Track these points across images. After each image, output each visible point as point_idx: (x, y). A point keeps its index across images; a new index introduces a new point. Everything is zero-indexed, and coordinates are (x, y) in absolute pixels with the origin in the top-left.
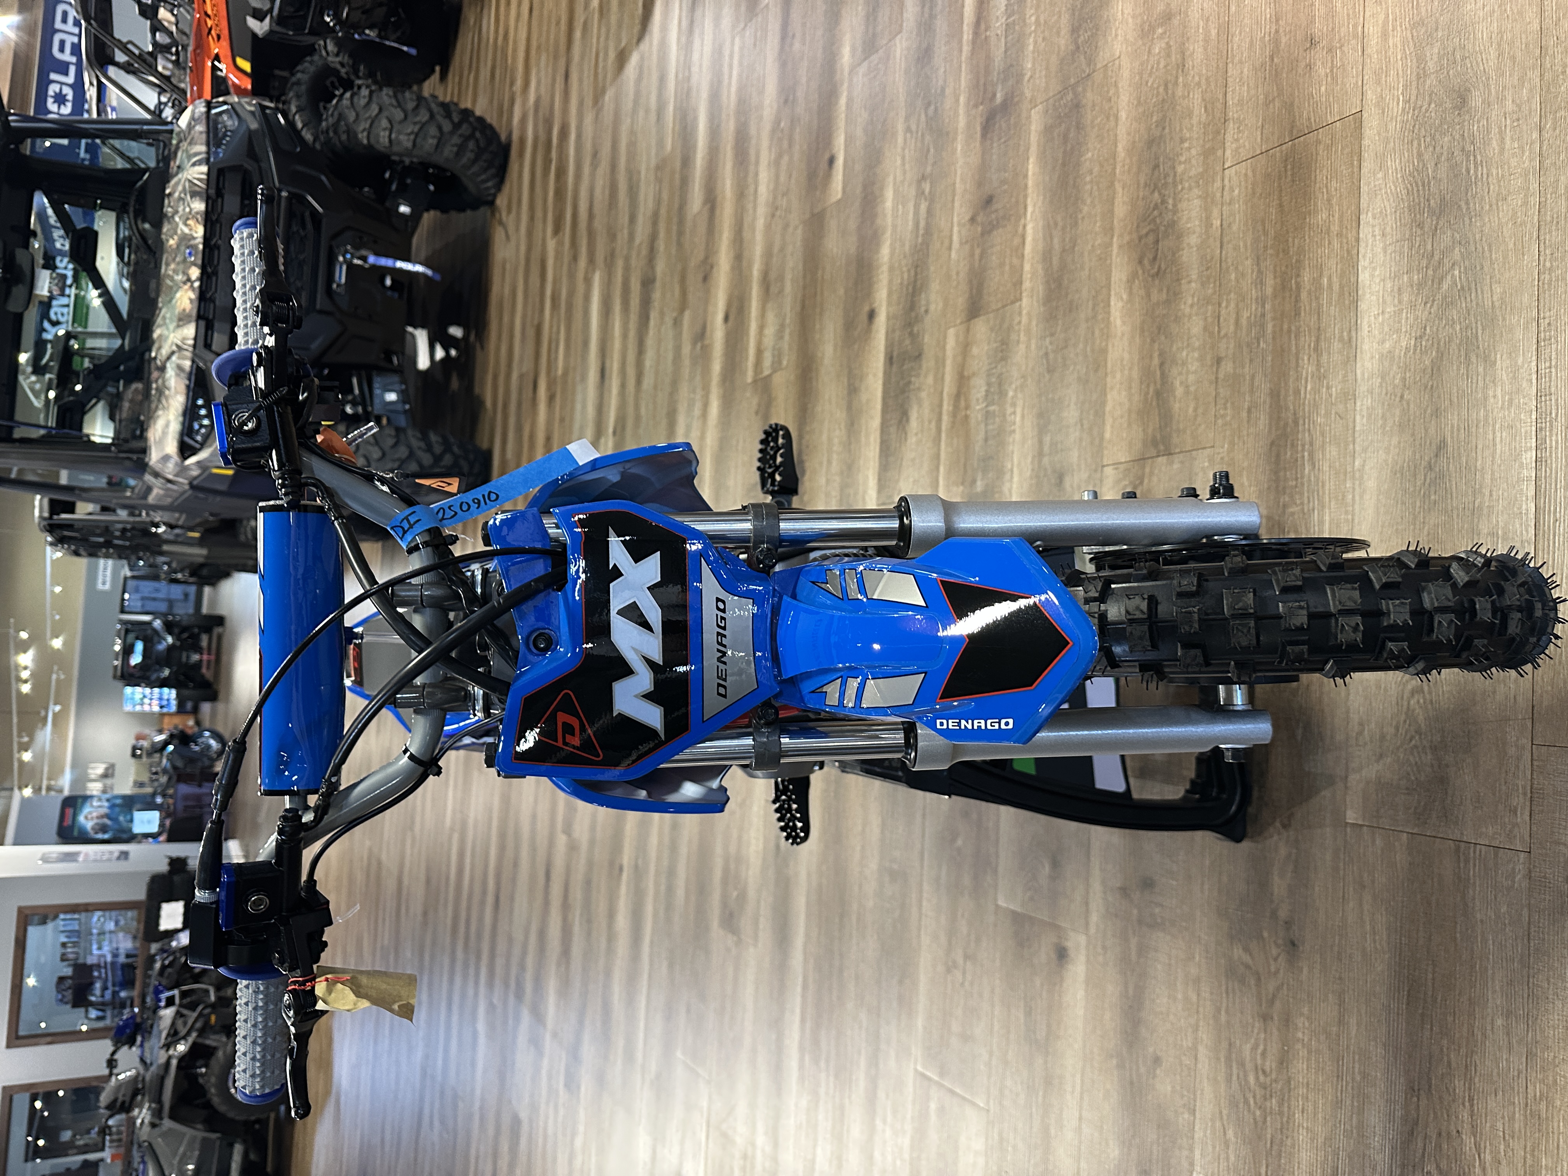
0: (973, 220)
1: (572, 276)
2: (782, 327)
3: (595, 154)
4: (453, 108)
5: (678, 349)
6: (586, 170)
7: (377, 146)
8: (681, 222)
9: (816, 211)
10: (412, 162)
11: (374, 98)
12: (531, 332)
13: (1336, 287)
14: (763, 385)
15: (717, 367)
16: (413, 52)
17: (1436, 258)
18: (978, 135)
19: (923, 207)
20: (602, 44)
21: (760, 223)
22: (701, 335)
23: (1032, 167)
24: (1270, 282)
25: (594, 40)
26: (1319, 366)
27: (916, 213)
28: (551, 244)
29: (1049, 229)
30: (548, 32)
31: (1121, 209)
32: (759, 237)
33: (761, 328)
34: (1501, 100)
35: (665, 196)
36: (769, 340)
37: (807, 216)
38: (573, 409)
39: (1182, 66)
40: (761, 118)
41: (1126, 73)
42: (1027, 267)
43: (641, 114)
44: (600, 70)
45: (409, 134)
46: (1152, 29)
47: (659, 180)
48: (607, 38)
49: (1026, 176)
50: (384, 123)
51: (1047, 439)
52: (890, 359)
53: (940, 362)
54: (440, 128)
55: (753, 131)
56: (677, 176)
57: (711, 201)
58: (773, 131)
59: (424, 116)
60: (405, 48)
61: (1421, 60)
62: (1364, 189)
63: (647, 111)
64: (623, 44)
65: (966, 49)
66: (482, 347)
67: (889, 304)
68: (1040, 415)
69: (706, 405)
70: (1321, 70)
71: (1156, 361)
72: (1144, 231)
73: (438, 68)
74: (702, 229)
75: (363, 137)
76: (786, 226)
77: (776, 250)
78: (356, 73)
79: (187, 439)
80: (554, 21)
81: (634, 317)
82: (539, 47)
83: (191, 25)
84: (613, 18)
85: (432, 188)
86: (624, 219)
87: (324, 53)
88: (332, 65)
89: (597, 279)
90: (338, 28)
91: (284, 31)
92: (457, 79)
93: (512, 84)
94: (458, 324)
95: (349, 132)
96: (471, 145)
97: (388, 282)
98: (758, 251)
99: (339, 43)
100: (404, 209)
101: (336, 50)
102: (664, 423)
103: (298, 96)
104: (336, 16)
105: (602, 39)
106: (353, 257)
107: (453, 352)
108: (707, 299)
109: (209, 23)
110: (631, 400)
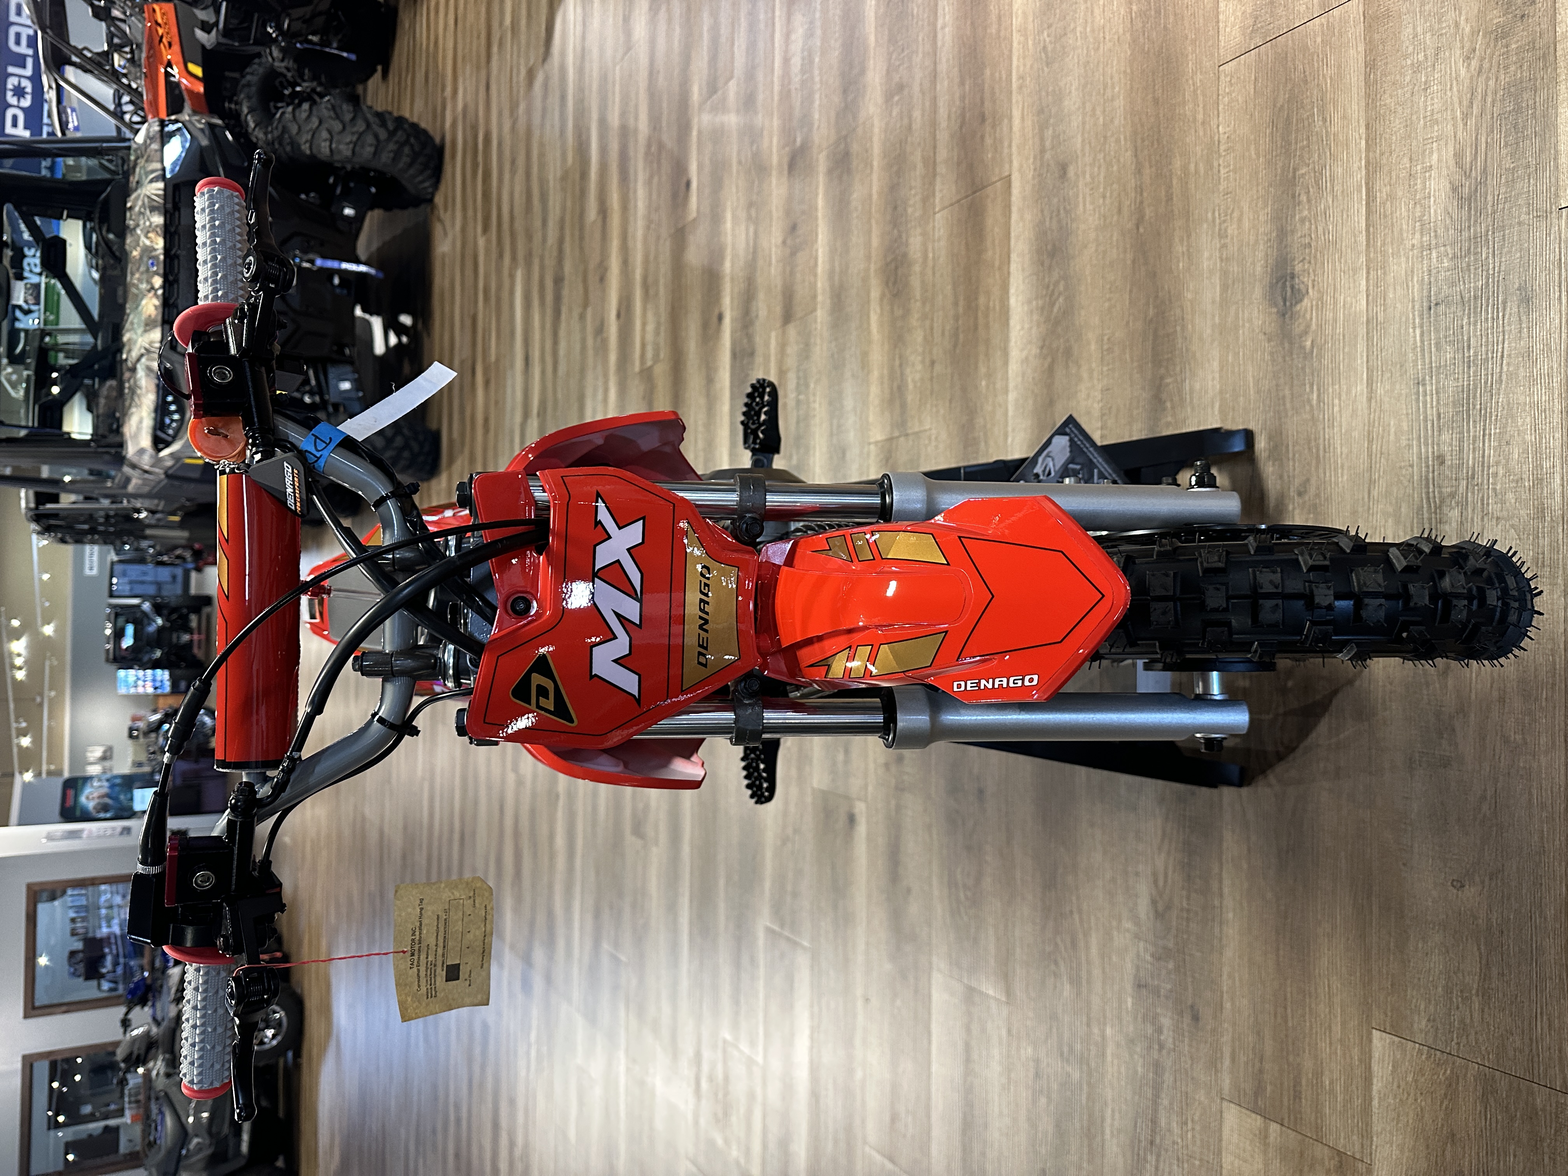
0: (784, 242)
1: (499, 271)
2: (658, 325)
3: (513, 162)
4: (387, 116)
5: (583, 341)
6: (507, 176)
7: (319, 156)
8: (582, 228)
9: (680, 226)
10: (353, 168)
11: (315, 112)
12: (468, 322)
13: (997, 308)
14: (647, 374)
15: (613, 357)
16: (353, 57)
17: (1051, 287)
18: (786, 172)
19: (752, 230)
20: (515, 62)
21: (640, 233)
22: (600, 330)
23: (821, 202)
24: (961, 303)
25: (509, 57)
26: (988, 368)
27: (747, 234)
28: (481, 242)
29: (833, 251)
30: (471, 42)
31: (875, 242)
32: (639, 245)
33: (644, 324)
34: (1084, 173)
35: (569, 204)
36: (650, 337)
37: (673, 231)
38: (505, 393)
39: (910, 128)
40: (636, 141)
41: (876, 130)
42: (819, 285)
43: (548, 127)
44: (514, 85)
45: (348, 144)
46: (892, 96)
47: (564, 190)
48: (519, 56)
49: (816, 209)
50: (325, 134)
51: (835, 422)
52: (734, 355)
53: (767, 358)
54: (376, 136)
55: (631, 154)
56: (578, 188)
57: (604, 212)
58: (647, 153)
59: (361, 126)
60: (345, 54)
61: (1042, 139)
62: (1013, 234)
63: (553, 126)
64: (531, 63)
65: (776, 98)
66: (429, 335)
67: (732, 309)
68: (830, 403)
69: (606, 391)
70: (988, 141)
71: (897, 362)
72: (889, 259)
73: (379, 68)
74: (598, 235)
75: (306, 149)
76: (658, 238)
77: (652, 257)
78: (302, 76)
79: (160, 433)
80: (475, 34)
81: (549, 311)
82: (464, 57)
83: (143, 33)
84: (523, 38)
85: (373, 190)
86: (538, 223)
87: (270, 59)
88: (279, 70)
89: (519, 275)
90: (280, 38)
91: (229, 42)
92: (396, 80)
93: (443, 90)
94: (408, 312)
95: (294, 144)
96: (407, 150)
97: (336, 281)
98: (638, 259)
99: (282, 50)
100: (348, 211)
101: (281, 56)
102: (575, 407)
103: (249, 98)
104: (278, 28)
105: (515, 56)
106: (302, 260)
107: (405, 339)
108: (604, 299)
109: (160, 31)
110: (549, 385)
